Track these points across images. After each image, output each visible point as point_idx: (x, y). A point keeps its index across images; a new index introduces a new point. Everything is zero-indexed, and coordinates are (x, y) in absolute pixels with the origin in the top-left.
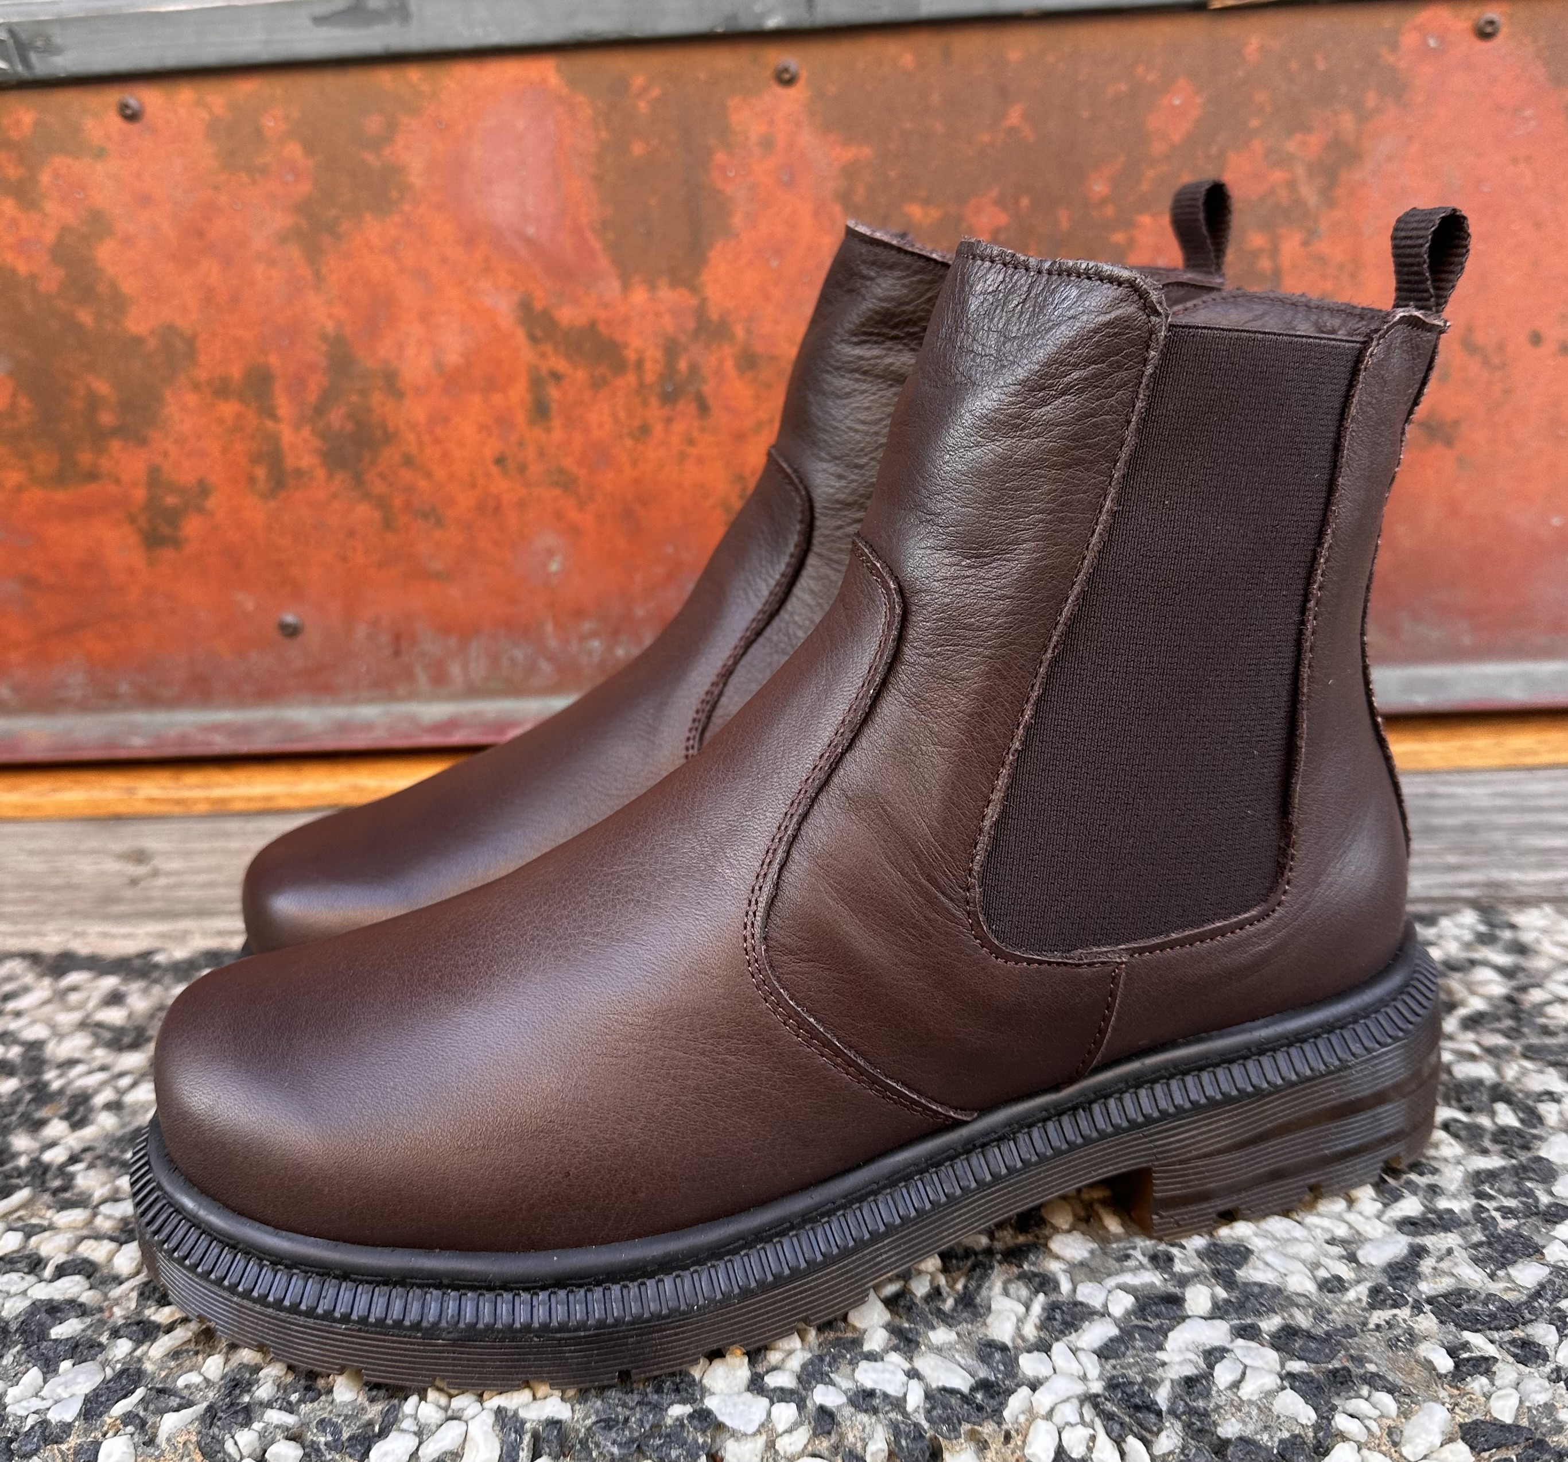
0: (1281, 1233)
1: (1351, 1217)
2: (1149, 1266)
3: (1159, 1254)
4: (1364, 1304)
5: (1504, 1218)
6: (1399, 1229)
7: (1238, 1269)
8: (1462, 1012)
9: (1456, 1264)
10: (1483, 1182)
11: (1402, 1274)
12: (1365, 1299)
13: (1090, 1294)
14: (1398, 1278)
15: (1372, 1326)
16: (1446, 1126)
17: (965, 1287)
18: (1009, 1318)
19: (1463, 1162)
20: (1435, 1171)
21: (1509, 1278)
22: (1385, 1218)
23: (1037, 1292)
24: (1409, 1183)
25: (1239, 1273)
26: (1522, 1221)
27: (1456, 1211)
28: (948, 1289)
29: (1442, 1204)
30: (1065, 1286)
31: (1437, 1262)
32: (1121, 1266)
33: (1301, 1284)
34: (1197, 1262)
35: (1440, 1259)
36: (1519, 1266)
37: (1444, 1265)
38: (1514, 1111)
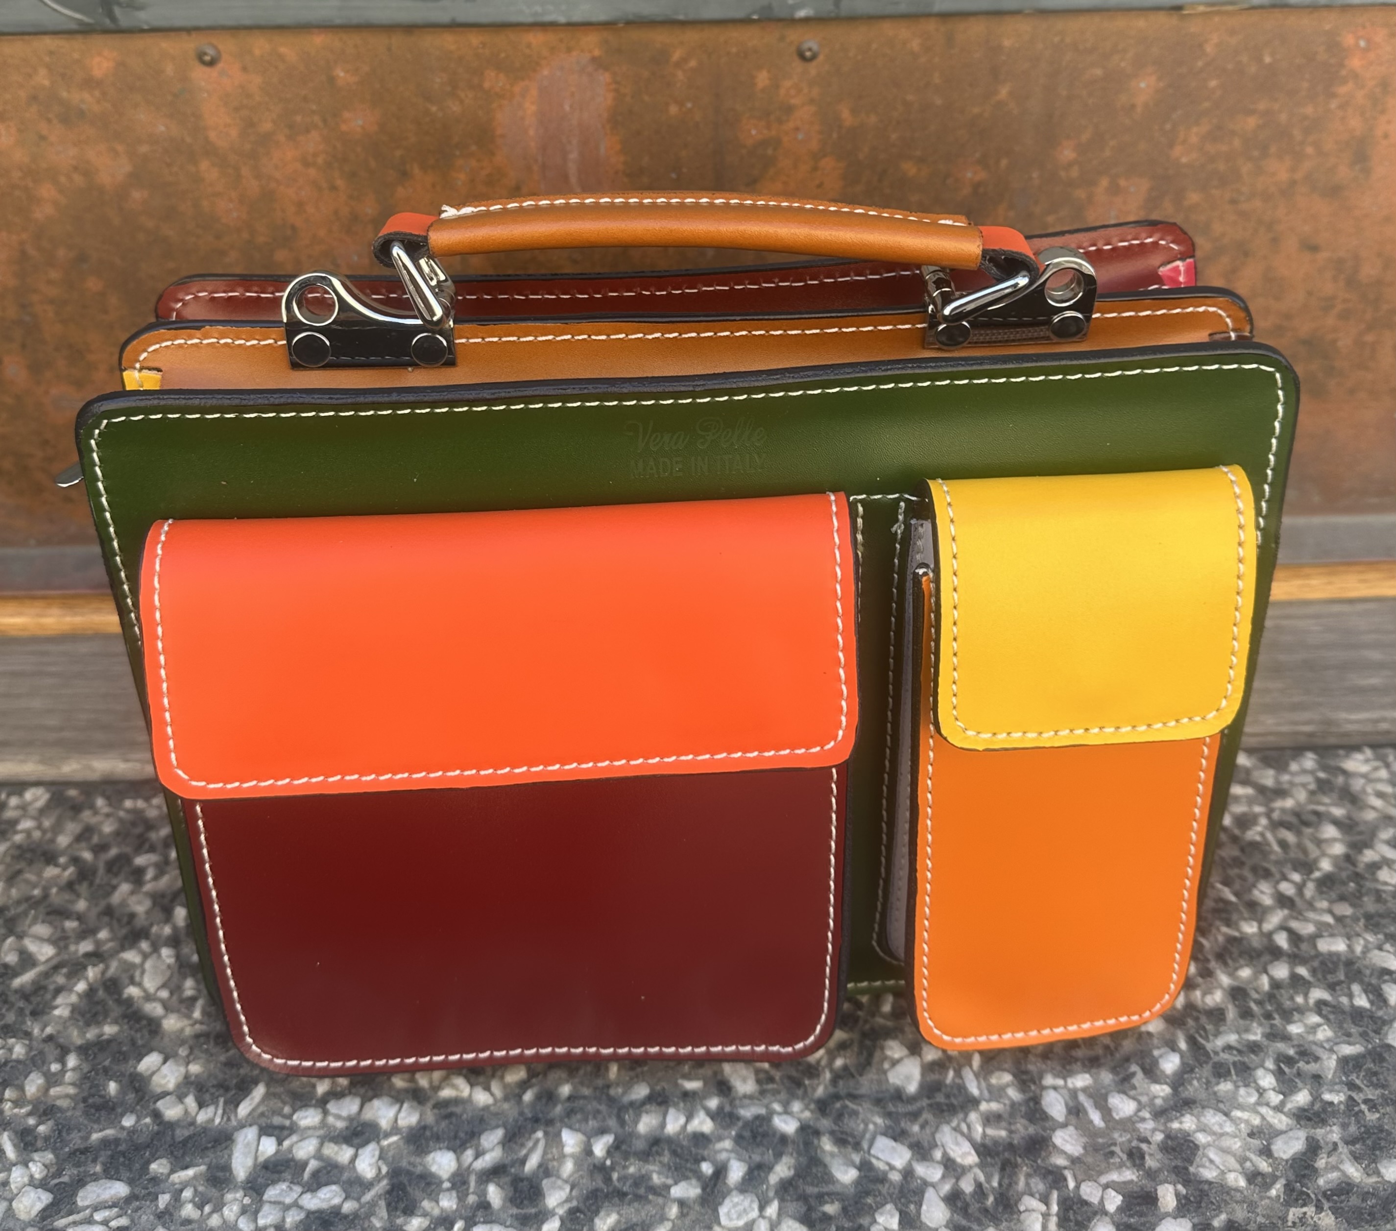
0: (1216, 1128)
1: (1264, 1110)
2: (1128, 1164)
3: (1134, 1151)
4: (1282, 1200)
5: (1369, 1110)
6: (1298, 1123)
7: (1191, 1165)
8: (1317, 874)
9: (1342, 1162)
10: (1352, 1072)
11: (1306, 1172)
12: (1282, 1196)
13: (1090, 1192)
14: (1304, 1176)
15: (1290, 1224)
16: (1320, 1007)
17: (1000, 1184)
18: (1037, 1219)
19: (1335, 1048)
20: (1317, 1059)
21: (1378, 1173)
22: (1286, 1110)
23: (1051, 1188)
24: (1299, 1074)
25: (1192, 1169)
26: (1382, 1111)
27: (1336, 1102)
28: (987, 1185)
29: (1327, 1097)
30: (1071, 1184)
31: (1328, 1157)
32: (1108, 1163)
33: (1236, 1180)
34: (1159, 1156)
35: (1329, 1154)
36: (1385, 1162)
37: (1333, 1160)
38: (1366, 991)
